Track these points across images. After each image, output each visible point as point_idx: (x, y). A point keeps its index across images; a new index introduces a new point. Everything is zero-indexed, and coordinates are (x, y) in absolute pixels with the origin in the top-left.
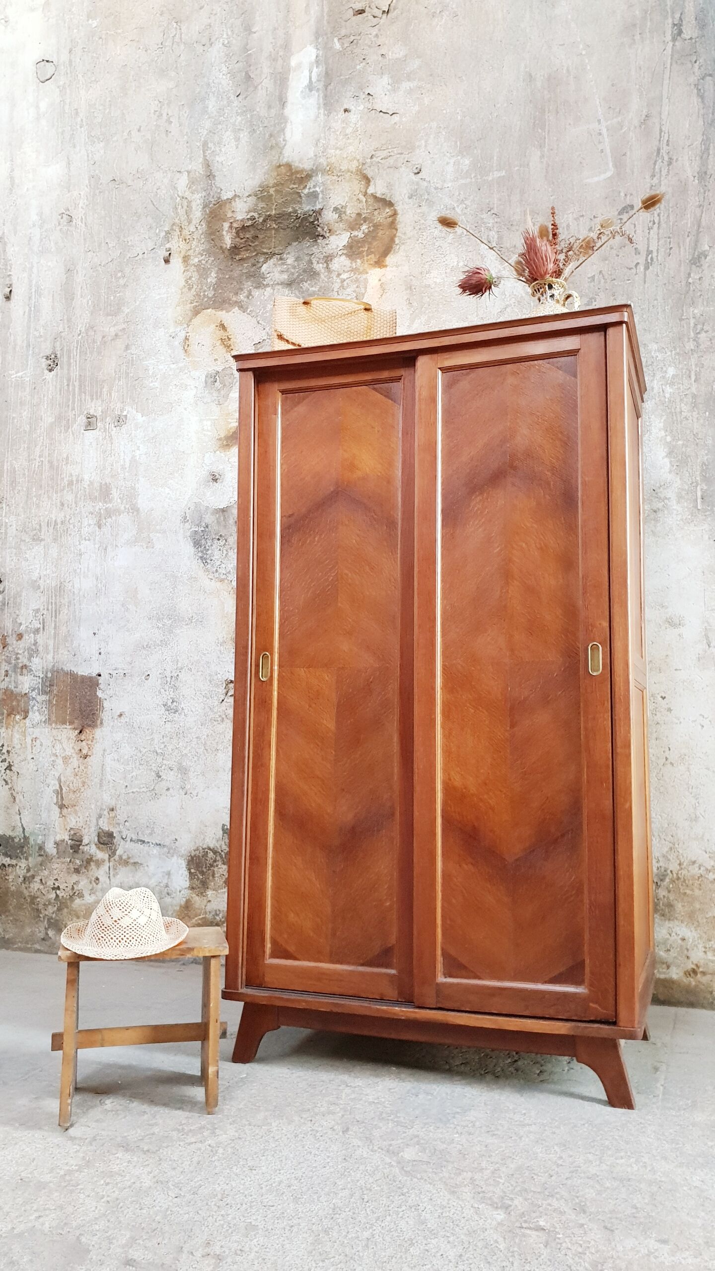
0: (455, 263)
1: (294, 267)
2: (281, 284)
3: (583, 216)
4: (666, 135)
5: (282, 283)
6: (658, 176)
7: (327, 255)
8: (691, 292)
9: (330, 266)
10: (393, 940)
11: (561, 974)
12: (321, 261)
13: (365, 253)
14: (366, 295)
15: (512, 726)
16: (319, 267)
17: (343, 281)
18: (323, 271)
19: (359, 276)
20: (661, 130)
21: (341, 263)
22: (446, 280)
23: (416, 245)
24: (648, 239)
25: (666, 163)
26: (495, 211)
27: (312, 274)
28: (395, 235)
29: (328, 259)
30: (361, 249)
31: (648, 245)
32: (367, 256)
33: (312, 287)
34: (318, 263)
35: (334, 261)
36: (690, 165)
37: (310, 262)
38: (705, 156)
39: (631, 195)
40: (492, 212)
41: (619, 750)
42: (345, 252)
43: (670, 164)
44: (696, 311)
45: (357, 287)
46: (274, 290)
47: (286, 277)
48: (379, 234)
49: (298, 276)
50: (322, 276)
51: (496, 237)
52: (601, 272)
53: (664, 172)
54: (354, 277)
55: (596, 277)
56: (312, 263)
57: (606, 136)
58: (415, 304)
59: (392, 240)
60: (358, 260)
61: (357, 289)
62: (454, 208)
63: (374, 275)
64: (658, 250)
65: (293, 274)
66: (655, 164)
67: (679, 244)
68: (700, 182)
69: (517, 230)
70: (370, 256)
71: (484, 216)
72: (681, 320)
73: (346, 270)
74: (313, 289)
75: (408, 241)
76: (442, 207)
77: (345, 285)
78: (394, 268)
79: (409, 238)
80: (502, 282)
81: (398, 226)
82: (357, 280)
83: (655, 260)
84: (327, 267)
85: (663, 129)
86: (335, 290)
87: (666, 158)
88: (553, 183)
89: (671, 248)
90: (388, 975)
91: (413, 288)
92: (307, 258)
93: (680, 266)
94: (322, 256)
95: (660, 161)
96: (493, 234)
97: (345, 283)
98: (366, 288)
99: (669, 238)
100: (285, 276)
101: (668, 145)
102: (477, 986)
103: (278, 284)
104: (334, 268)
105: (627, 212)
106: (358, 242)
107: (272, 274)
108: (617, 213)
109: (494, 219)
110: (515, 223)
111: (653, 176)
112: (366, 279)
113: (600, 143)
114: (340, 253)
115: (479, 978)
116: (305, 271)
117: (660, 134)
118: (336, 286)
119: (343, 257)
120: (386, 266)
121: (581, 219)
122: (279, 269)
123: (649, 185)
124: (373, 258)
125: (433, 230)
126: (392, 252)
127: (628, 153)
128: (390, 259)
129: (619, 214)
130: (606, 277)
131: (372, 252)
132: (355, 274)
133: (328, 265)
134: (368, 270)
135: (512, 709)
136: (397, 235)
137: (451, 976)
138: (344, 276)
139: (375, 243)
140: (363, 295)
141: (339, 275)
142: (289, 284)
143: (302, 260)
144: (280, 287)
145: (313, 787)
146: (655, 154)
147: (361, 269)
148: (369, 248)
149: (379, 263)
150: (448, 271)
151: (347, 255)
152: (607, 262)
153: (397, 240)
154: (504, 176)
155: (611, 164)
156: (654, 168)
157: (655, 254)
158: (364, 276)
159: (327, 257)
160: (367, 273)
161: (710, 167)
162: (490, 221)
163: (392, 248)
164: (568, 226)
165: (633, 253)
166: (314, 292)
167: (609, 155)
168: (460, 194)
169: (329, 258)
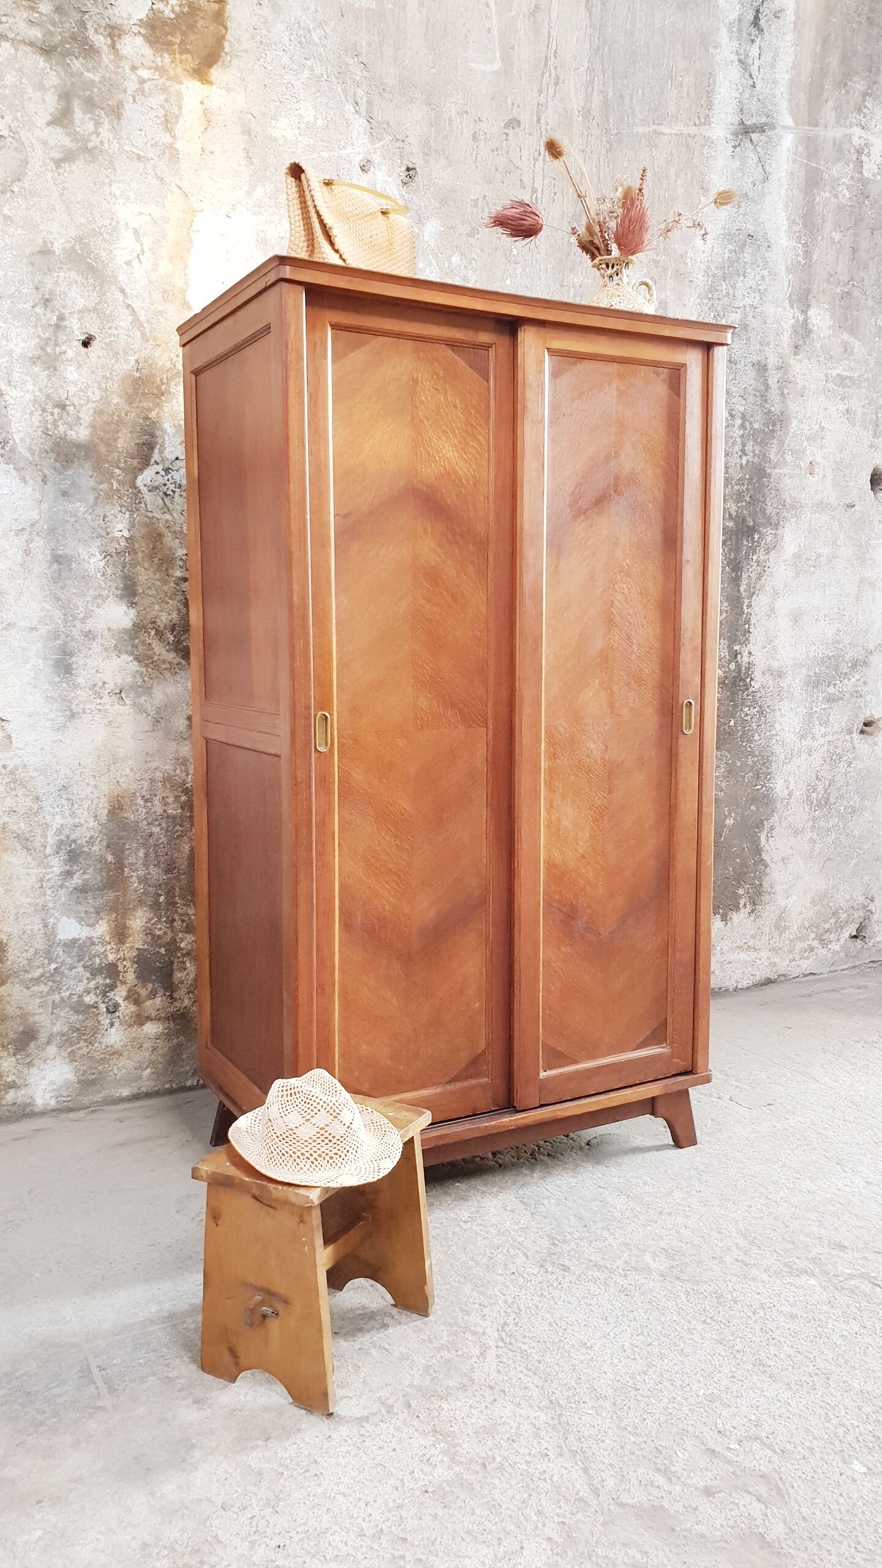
0: (312, 119)
1: (54, 24)
2: (32, 46)
3: (467, 112)
4: (554, 42)
5: (31, 44)
6: (545, 93)
7: (111, 23)
8: (572, 255)
9: (118, 46)
10: (482, 1045)
11: (648, 1037)
12: (101, 30)
13: (176, 46)
14: (181, 119)
15: (610, 791)
16: (100, 41)
17: (142, 81)
18: (105, 49)
19: (168, 83)
20: (549, 32)
21: (134, 46)
22: (299, 139)
23: (256, 67)
24: (533, 172)
25: (553, 81)
26: (363, 59)
27: (90, 51)
28: (223, 37)
29: (114, 32)
30: (170, 38)
31: (534, 183)
32: (181, 53)
33: (89, 71)
34: (96, 31)
35: (123, 40)
36: (576, 94)
37: (82, 24)
38: (590, 89)
39: (519, 106)
40: (361, 59)
41: (704, 810)
42: (143, 31)
43: (556, 84)
44: (575, 280)
45: (166, 101)
46: (16, 50)
47: (40, 36)
48: (199, 25)
49: (63, 42)
50: (105, 59)
51: (365, 99)
52: (485, 196)
53: (551, 92)
54: (160, 81)
55: (480, 203)
56: (86, 29)
57: (494, 12)
58: (255, 161)
59: (220, 41)
60: (166, 55)
61: (166, 104)
62: (309, 31)
63: (192, 90)
64: (542, 190)
65: (52, 34)
66: (542, 75)
67: (562, 191)
68: (584, 121)
69: (391, 101)
70: (184, 57)
71: (349, 60)
72: (562, 286)
73: (146, 63)
74: (90, 75)
75: (244, 54)
76: (293, 20)
77: (147, 90)
78: (223, 92)
79: (246, 51)
80: (372, 169)
81: (229, 24)
82: (165, 89)
83: (539, 202)
84: (113, 46)
85: (552, 34)
86: (129, 92)
87: (553, 74)
88: (434, 50)
89: (555, 193)
90: (480, 1085)
91: (253, 134)
92: (76, 15)
93: (563, 219)
94: (103, 23)
95: (547, 74)
96: (360, 92)
97: (146, 86)
98: (180, 108)
99: (554, 179)
100: (36, 34)
101: (555, 57)
102: (577, 1072)
103: (23, 42)
104: (124, 52)
105: (513, 128)
106: (164, 23)
107: (11, 20)
108: (502, 124)
109: (361, 71)
110: (388, 89)
111: (540, 91)
112: (179, 92)
113: (487, 18)
114: (136, 29)
115: (576, 1062)
116: (74, 37)
117: (549, 38)
118: (132, 86)
119: (139, 41)
120: (210, 83)
121: (465, 116)
122: (25, 15)
123: (535, 102)
124: (191, 62)
125: (281, 53)
126: (220, 64)
127: (516, 48)
128: (215, 72)
129: (506, 126)
130: (490, 206)
131: (188, 51)
132: (161, 76)
133: (114, 42)
134: (182, 78)
135: (611, 773)
136: (228, 37)
137: (551, 1068)
138: (145, 74)
139: (192, 37)
140: (177, 118)
141: (134, 68)
142: (46, 51)
143: (66, 14)
144: (28, 49)
145: (385, 885)
146: (543, 63)
147: (172, 72)
148: (182, 42)
149: (201, 72)
150: (302, 126)
151: (147, 39)
152: (491, 186)
153: (226, 44)
154: (373, 10)
155: (498, 54)
156: (542, 81)
157: (539, 195)
158: (177, 86)
159: (112, 28)
160: (181, 83)
161: (593, 106)
162: (359, 74)
163: (220, 56)
164: (450, 119)
165: (519, 187)
166: (93, 81)
167: (497, 40)
168: (316, 11)
169: (116, 32)
